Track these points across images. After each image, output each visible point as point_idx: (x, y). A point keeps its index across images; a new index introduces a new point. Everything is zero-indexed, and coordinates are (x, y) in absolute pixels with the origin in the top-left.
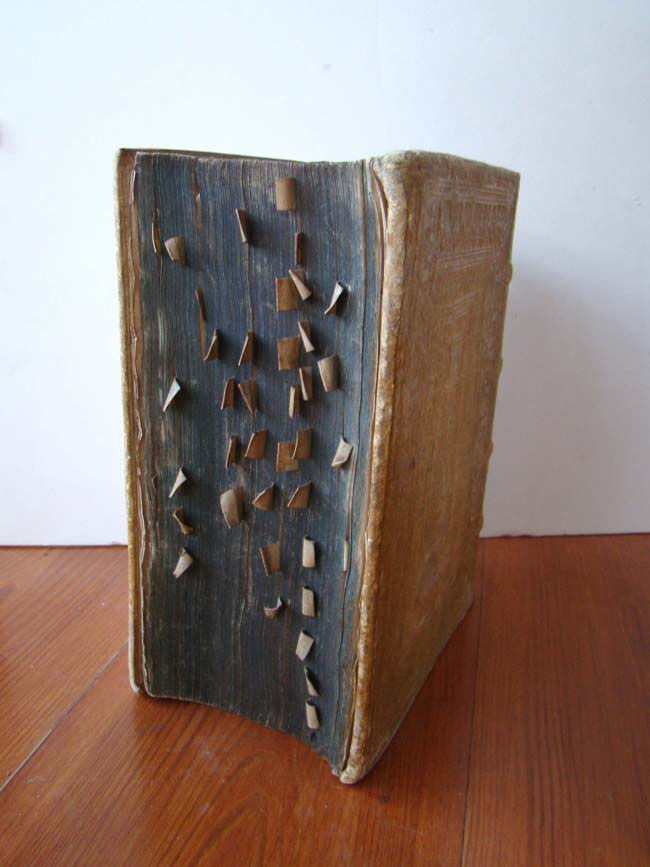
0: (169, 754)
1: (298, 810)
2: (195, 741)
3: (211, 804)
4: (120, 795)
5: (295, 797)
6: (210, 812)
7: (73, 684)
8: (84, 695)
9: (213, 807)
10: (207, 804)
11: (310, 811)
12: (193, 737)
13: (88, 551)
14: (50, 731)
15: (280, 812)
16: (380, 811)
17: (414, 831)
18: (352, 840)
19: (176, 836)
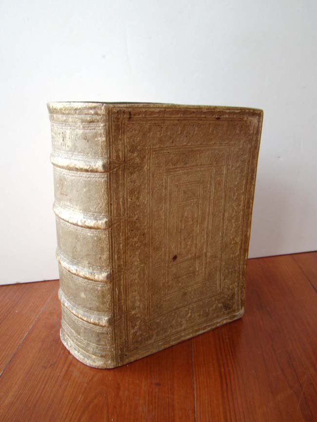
0: (59, 376)
1: (121, 393)
2: (70, 369)
3: (82, 395)
4: (40, 397)
5: (118, 388)
6: (82, 399)
7: (9, 349)
8: (15, 355)
9: (83, 397)
10: (81, 396)
11: (126, 393)
12: (69, 367)
13: (5, 287)
14: (2, 372)
15: (113, 395)
16: (157, 390)
17: (173, 396)
18: (147, 403)
19: (69, 411)
